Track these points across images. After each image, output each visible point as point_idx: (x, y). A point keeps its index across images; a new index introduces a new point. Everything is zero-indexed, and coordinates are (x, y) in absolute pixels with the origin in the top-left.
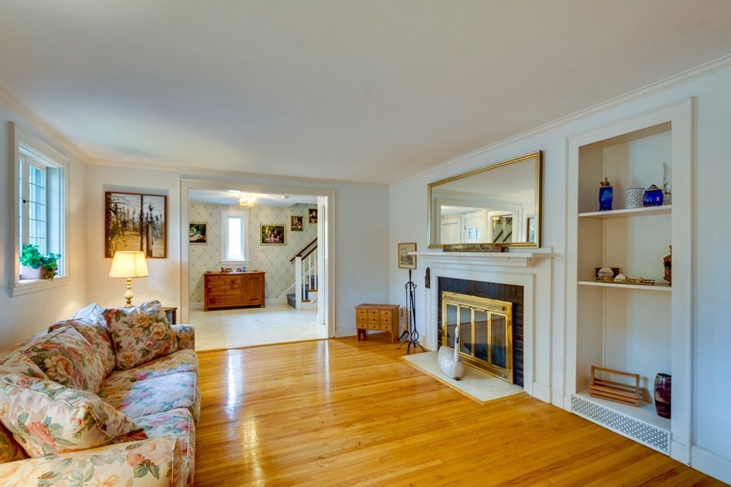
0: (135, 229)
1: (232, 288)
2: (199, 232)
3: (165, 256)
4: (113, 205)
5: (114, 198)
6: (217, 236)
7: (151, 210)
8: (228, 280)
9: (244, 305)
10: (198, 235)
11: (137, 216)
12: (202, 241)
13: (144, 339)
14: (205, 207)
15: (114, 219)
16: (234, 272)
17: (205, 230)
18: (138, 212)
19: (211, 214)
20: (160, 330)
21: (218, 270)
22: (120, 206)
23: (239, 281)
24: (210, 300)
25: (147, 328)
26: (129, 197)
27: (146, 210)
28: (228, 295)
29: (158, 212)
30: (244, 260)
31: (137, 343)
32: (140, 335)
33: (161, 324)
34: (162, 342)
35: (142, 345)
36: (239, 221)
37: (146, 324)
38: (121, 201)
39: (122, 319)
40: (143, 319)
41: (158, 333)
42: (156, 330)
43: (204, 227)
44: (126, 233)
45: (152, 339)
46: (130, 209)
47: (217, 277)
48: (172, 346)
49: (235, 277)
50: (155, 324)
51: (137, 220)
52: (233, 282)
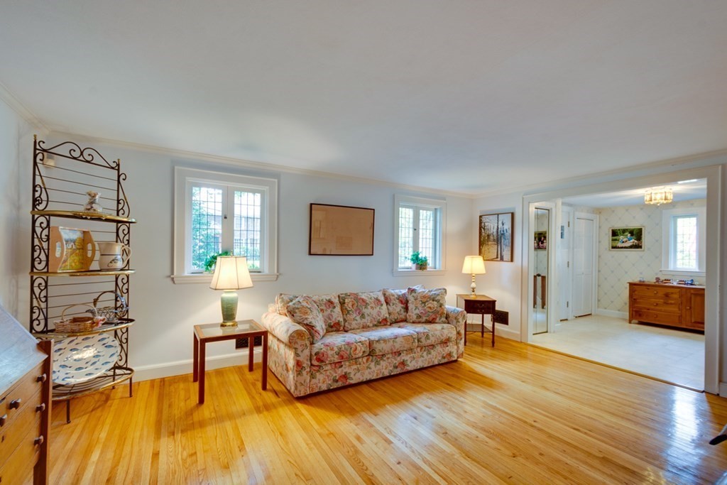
0: (494, 240)
1: (666, 303)
2: (634, 237)
3: (512, 260)
4: (483, 224)
5: (484, 219)
6: (657, 241)
7: (503, 224)
8: (661, 292)
9: (685, 327)
10: (632, 241)
11: (495, 230)
12: (638, 246)
13: (420, 309)
14: (642, 209)
15: (483, 234)
16: (675, 284)
17: (641, 235)
18: (496, 227)
19: (649, 216)
20: (432, 306)
21: (652, 280)
22: (486, 224)
23: (676, 296)
24: (636, 311)
25: (424, 303)
26: (491, 217)
27: (500, 226)
28: (661, 311)
29: (508, 226)
30: (697, 270)
31: (415, 309)
32: (419, 306)
33: (435, 303)
34: (431, 314)
35: (417, 311)
36: (693, 220)
37: (425, 300)
38: (488, 220)
39: (413, 294)
40: (424, 297)
41: (430, 308)
42: (429, 305)
43: (640, 231)
44: (490, 243)
45: (425, 310)
46: (491, 225)
47: (645, 287)
48: (438, 319)
49: (670, 290)
50: (431, 301)
51: (495, 233)
52: (667, 295)
